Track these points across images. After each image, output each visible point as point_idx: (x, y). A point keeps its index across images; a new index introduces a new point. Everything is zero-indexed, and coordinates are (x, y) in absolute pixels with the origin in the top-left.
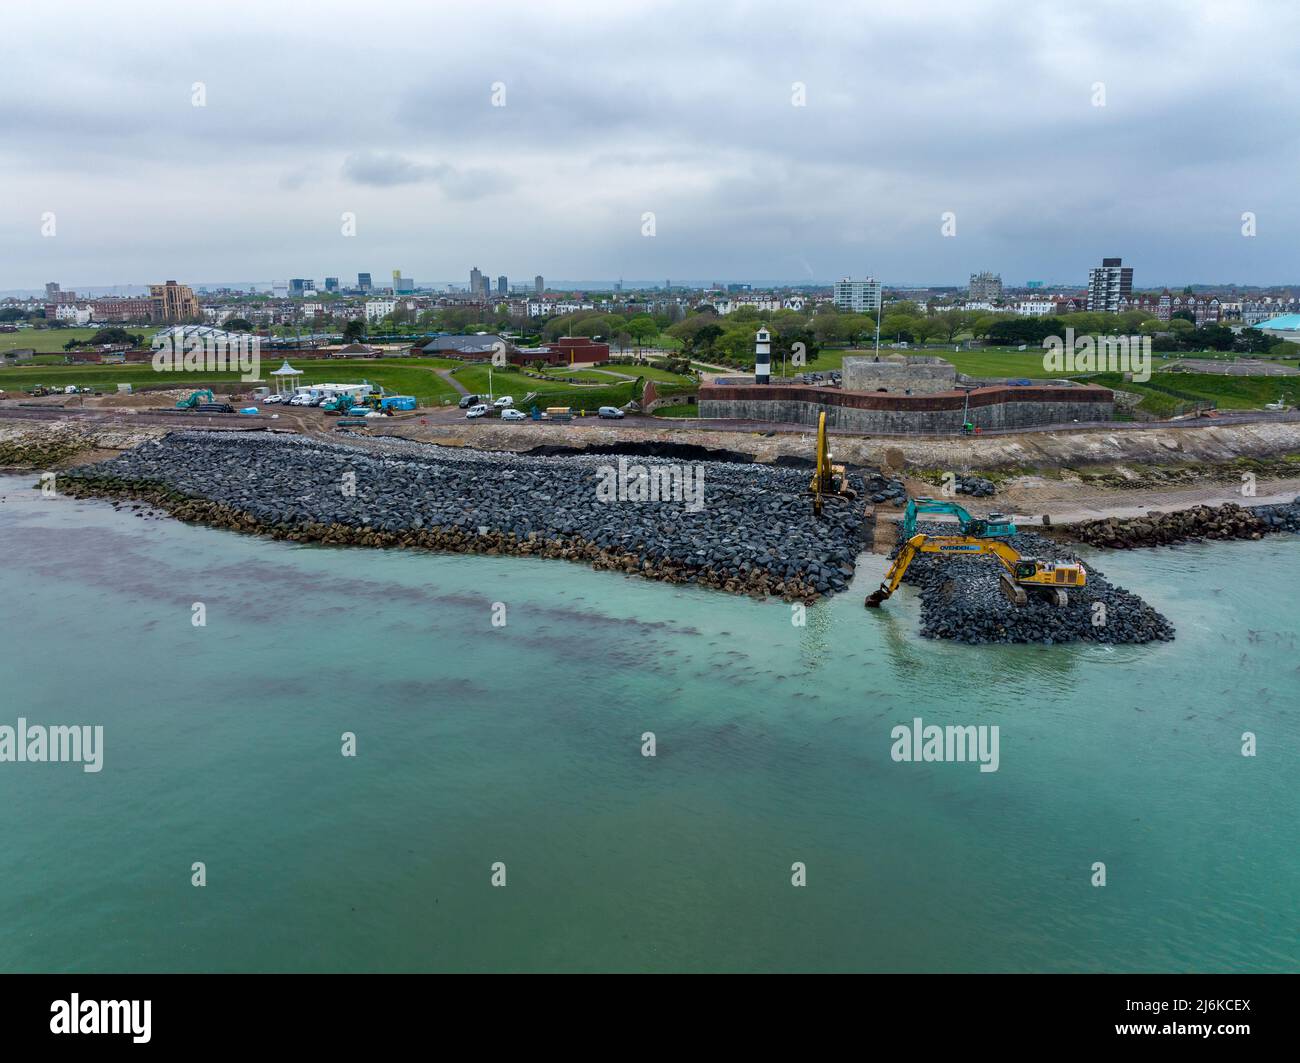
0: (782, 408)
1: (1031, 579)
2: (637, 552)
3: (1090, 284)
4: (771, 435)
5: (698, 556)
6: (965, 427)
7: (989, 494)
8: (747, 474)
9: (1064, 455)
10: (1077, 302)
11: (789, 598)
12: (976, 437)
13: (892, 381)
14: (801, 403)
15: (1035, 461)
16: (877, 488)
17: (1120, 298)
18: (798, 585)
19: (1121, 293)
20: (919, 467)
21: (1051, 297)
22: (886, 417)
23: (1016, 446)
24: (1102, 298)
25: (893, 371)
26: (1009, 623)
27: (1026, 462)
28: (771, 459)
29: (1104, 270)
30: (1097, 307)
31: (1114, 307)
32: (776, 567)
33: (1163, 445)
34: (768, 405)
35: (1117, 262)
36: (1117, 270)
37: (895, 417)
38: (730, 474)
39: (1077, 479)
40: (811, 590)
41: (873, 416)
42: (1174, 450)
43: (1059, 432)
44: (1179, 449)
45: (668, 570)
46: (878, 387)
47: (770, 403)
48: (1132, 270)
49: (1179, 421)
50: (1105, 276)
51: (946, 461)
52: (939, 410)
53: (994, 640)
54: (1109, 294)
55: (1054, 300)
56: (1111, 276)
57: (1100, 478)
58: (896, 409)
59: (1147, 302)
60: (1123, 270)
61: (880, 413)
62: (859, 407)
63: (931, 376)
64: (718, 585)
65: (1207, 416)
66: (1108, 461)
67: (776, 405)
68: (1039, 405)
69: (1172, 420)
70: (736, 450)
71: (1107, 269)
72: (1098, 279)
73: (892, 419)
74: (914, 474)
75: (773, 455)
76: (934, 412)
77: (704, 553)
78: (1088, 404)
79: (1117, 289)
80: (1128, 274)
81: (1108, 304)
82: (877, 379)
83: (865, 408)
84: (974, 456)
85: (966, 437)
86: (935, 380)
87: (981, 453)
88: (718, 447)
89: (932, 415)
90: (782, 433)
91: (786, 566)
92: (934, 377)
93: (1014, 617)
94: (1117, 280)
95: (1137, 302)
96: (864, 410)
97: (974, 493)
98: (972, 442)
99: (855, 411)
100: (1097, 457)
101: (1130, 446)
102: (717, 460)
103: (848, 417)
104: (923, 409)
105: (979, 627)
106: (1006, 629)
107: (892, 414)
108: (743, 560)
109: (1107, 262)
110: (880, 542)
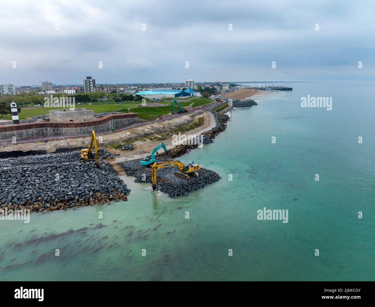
0: (36, 131)
1: (188, 171)
2: (39, 201)
3: (84, 84)
4: (46, 142)
5: (70, 195)
6: (113, 129)
7: (133, 149)
8: (49, 158)
9: (142, 133)
10: (81, 89)
11: (118, 200)
12: (117, 132)
13: (74, 117)
14: (44, 129)
15: (136, 137)
16: (101, 154)
17: (93, 88)
18: (117, 194)
19: (93, 87)
20: (107, 144)
21: (73, 88)
22: (81, 129)
23: (128, 133)
24: (88, 88)
25: (74, 114)
26: (190, 186)
27: (134, 137)
28: (54, 151)
29: (87, 80)
30: (87, 91)
31: (92, 91)
32: (104, 190)
33: (160, 127)
34: (30, 131)
35: (90, 78)
36: (91, 80)
37: (84, 129)
38: (41, 159)
39: (149, 140)
40: (123, 194)
41: (76, 129)
42: (163, 128)
43: (135, 127)
44: (164, 128)
45: (59, 204)
46: (70, 120)
47: (31, 130)
48: (95, 80)
49: (158, 120)
50: (88, 82)
51: (114, 141)
52: (97, 125)
53: (189, 192)
54: (90, 87)
55: (74, 89)
56: (90, 82)
57: (154, 139)
58: (84, 126)
59: (101, 89)
60: (93, 80)
61: (79, 128)
62: (70, 127)
63: (86, 114)
64: (87, 204)
65: (162, 118)
66: (152, 134)
67: (34, 130)
68: (120, 120)
69: (156, 120)
70: (37, 150)
71: (88, 80)
72: (86, 83)
73: (83, 130)
74: (106, 147)
75: (54, 149)
76: (96, 126)
77: (72, 193)
78: (132, 118)
79: (92, 85)
80: (94, 81)
81: (90, 90)
82: (69, 117)
83: (73, 127)
84: (120, 138)
85: (114, 132)
86: (88, 115)
87: (122, 137)
88: (28, 150)
89: (96, 127)
90: (50, 140)
91: (107, 189)
92: (88, 114)
93: (191, 183)
94: (92, 83)
95: (98, 89)
96: (72, 128)
97: (129, 149)
98: (117, 133)
99: (69, 129)
100: (149, 133)
101: (153, 128)
102: (30, 155)
103: (66, 131)
104: (93, 125)
105: (184, 189)
106: (190, 188)
107: (83, 128)
108: (89, 191)
109: (88, 78)
110: (119, 172)
